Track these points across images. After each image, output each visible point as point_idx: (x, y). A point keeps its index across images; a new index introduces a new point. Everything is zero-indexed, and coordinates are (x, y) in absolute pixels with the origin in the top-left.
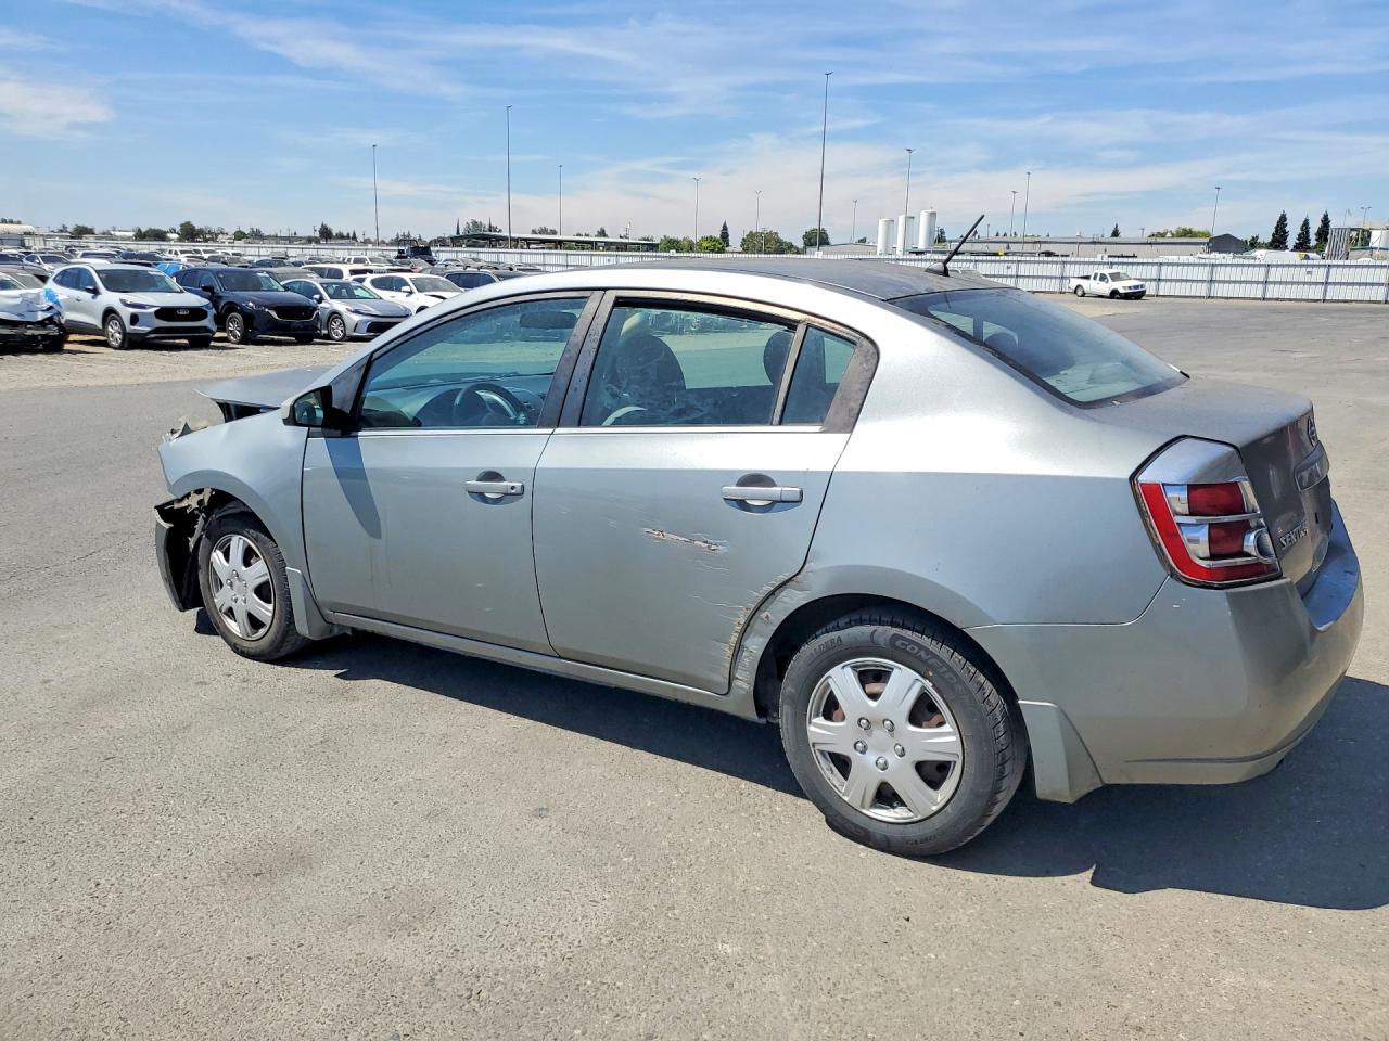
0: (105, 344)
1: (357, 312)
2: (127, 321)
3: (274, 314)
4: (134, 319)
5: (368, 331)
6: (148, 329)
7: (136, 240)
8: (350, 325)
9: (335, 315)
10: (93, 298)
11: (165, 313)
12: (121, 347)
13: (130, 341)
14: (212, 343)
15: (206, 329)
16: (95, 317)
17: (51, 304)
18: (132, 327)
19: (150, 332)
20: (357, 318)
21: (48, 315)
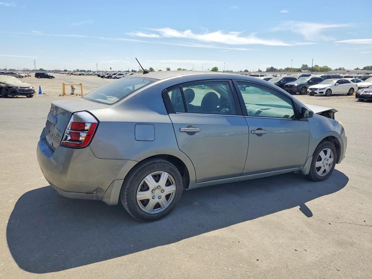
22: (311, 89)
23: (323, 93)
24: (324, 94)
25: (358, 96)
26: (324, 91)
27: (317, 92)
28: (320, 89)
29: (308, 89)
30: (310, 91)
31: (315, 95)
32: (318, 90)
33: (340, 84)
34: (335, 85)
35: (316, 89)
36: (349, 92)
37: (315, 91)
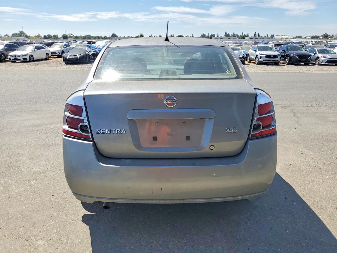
0: (255, 63)
1: (324, 57)
2: (259, 58)
3: (297, 57)
4: (261, 57)
5: (326, 63)
6: (263, 60)
7: (311, 39)
8: (321, 61)
9: (318, 58)
10: (255, 52)
11: (268, 56)
12: (257, 64)
13: (259, 62)
14: (279, 64)
15: (277, 61)
16: (254, 56)
17: (244, 54)
18: (260, 59)
19: (263, 61)
20: (323, 59)
21: (242, 56)
22: (12, 56)
23: (26, 59)
24: (28, 60)
25: (65, 59)
26: (27, 57)
27: (21, 58)
28: (23, 56)
29: (9, 56)
30: (12, 58)
31: (17, 61)
32: (21, 57)
33: (38, 50)
34: (34, 51)
35: (19, 56)
36: (46, 57)
37: (18, 58)
